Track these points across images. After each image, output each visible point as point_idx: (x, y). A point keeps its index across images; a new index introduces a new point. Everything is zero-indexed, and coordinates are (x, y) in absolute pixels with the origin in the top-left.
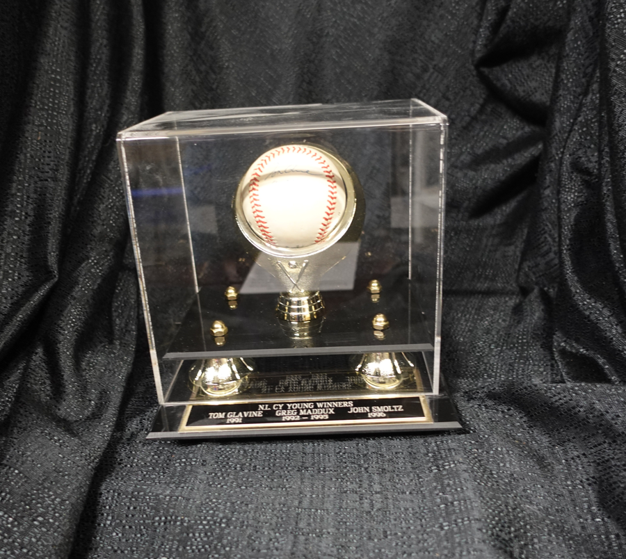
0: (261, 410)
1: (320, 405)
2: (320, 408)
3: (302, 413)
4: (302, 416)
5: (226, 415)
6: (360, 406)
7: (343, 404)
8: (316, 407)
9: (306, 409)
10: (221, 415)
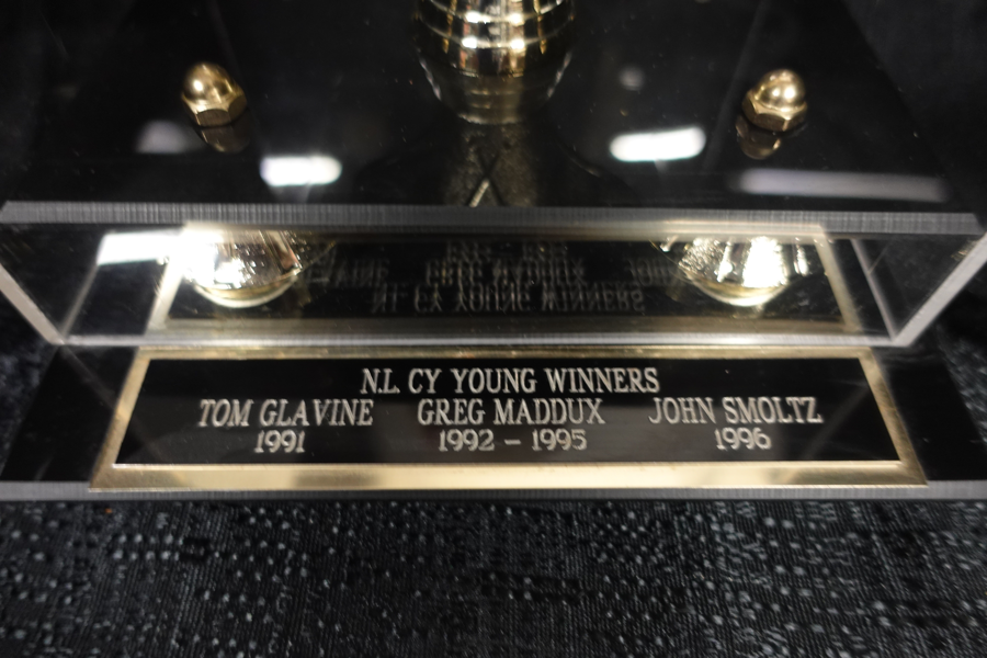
0: (370, 395)
1: (555, 380)
2: (557, 394)
3: (503, 415)
4: (503, 432)
5: (254, 417)
6: (685, 396)
7: (627, 381)
8: (544, 390)
9: (513, 394)
10: (236, 414)
